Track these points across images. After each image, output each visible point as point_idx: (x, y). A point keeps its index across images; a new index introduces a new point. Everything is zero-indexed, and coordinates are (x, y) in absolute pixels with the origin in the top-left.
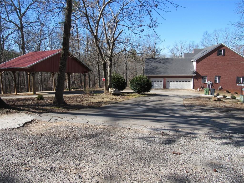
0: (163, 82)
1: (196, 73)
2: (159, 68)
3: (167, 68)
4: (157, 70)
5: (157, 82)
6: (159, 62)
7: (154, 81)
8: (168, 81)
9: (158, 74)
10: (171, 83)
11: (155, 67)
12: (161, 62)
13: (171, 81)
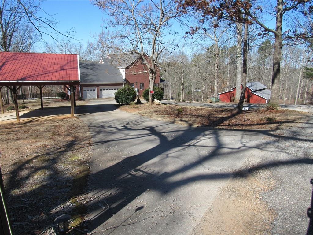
0: (96, 91)
1: (126, 80)
2: (89, 75)
3: (97, 75)
4: (89, 78)
5: (89, 91)
6: (86, 68)
7: (86, 90)
8: (101, 90)
9: (90, 82)
10: (103, 91)
11: (85, 74)
12: (89, 67)
13: (104, 90)
